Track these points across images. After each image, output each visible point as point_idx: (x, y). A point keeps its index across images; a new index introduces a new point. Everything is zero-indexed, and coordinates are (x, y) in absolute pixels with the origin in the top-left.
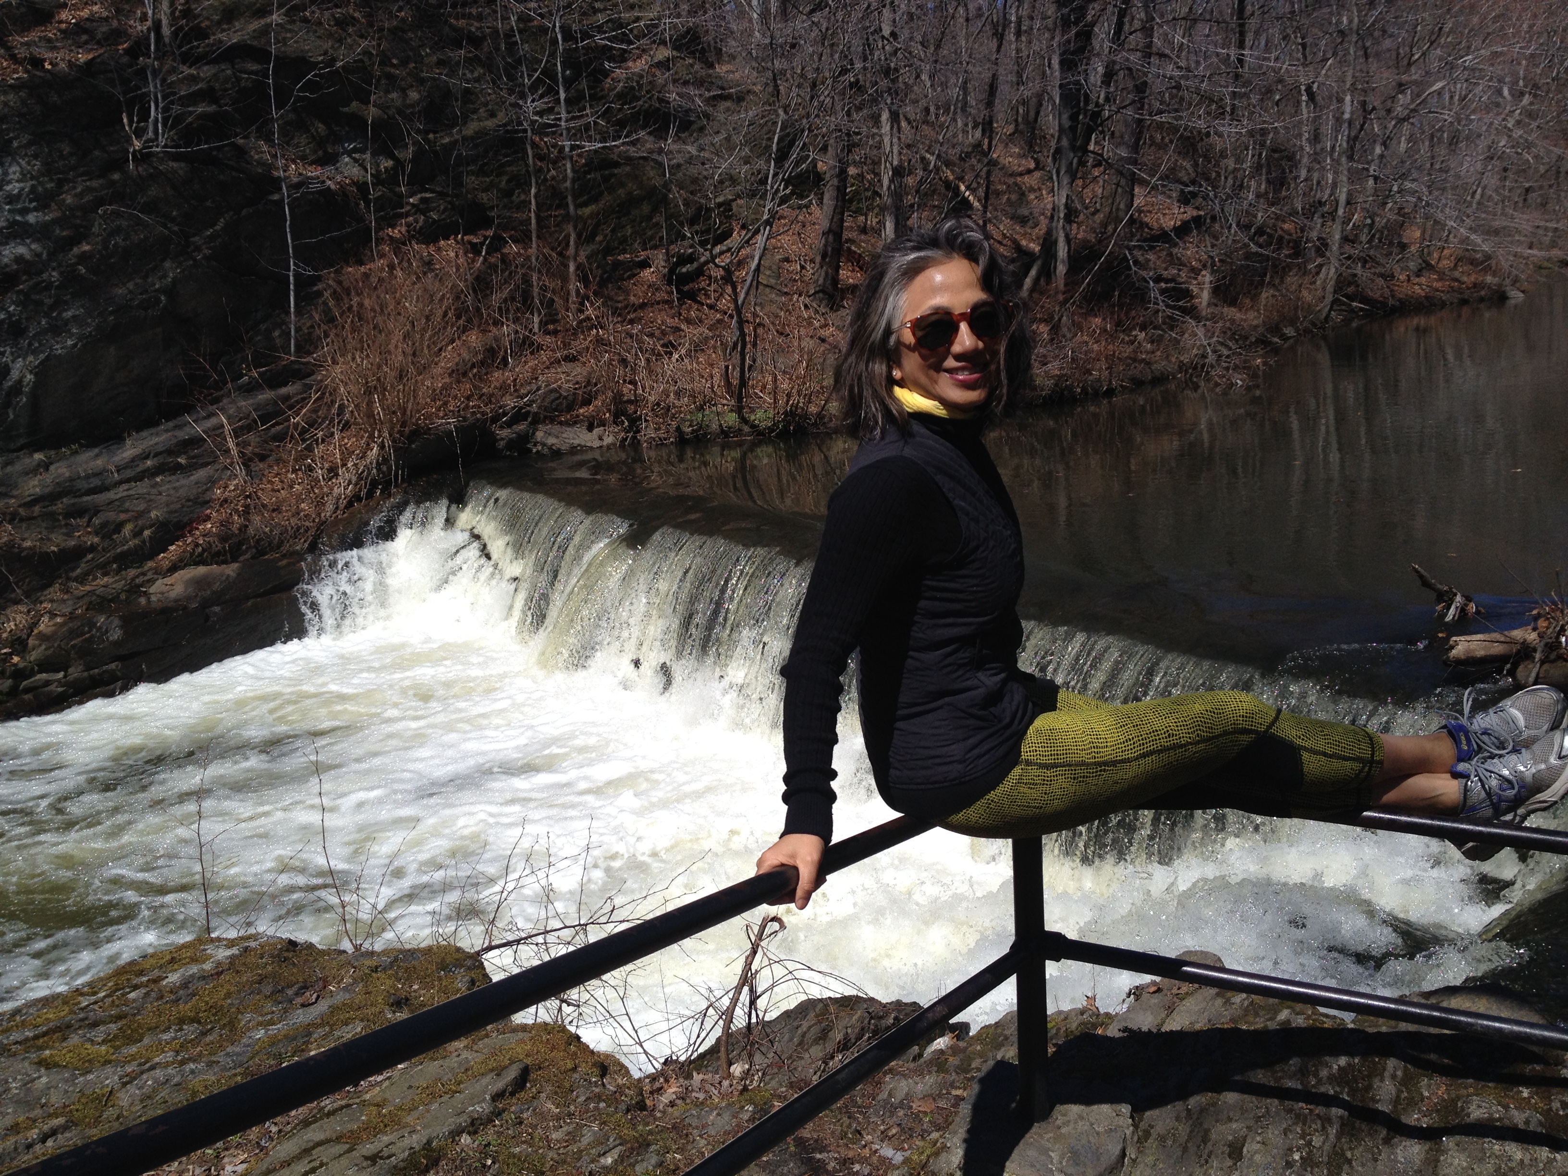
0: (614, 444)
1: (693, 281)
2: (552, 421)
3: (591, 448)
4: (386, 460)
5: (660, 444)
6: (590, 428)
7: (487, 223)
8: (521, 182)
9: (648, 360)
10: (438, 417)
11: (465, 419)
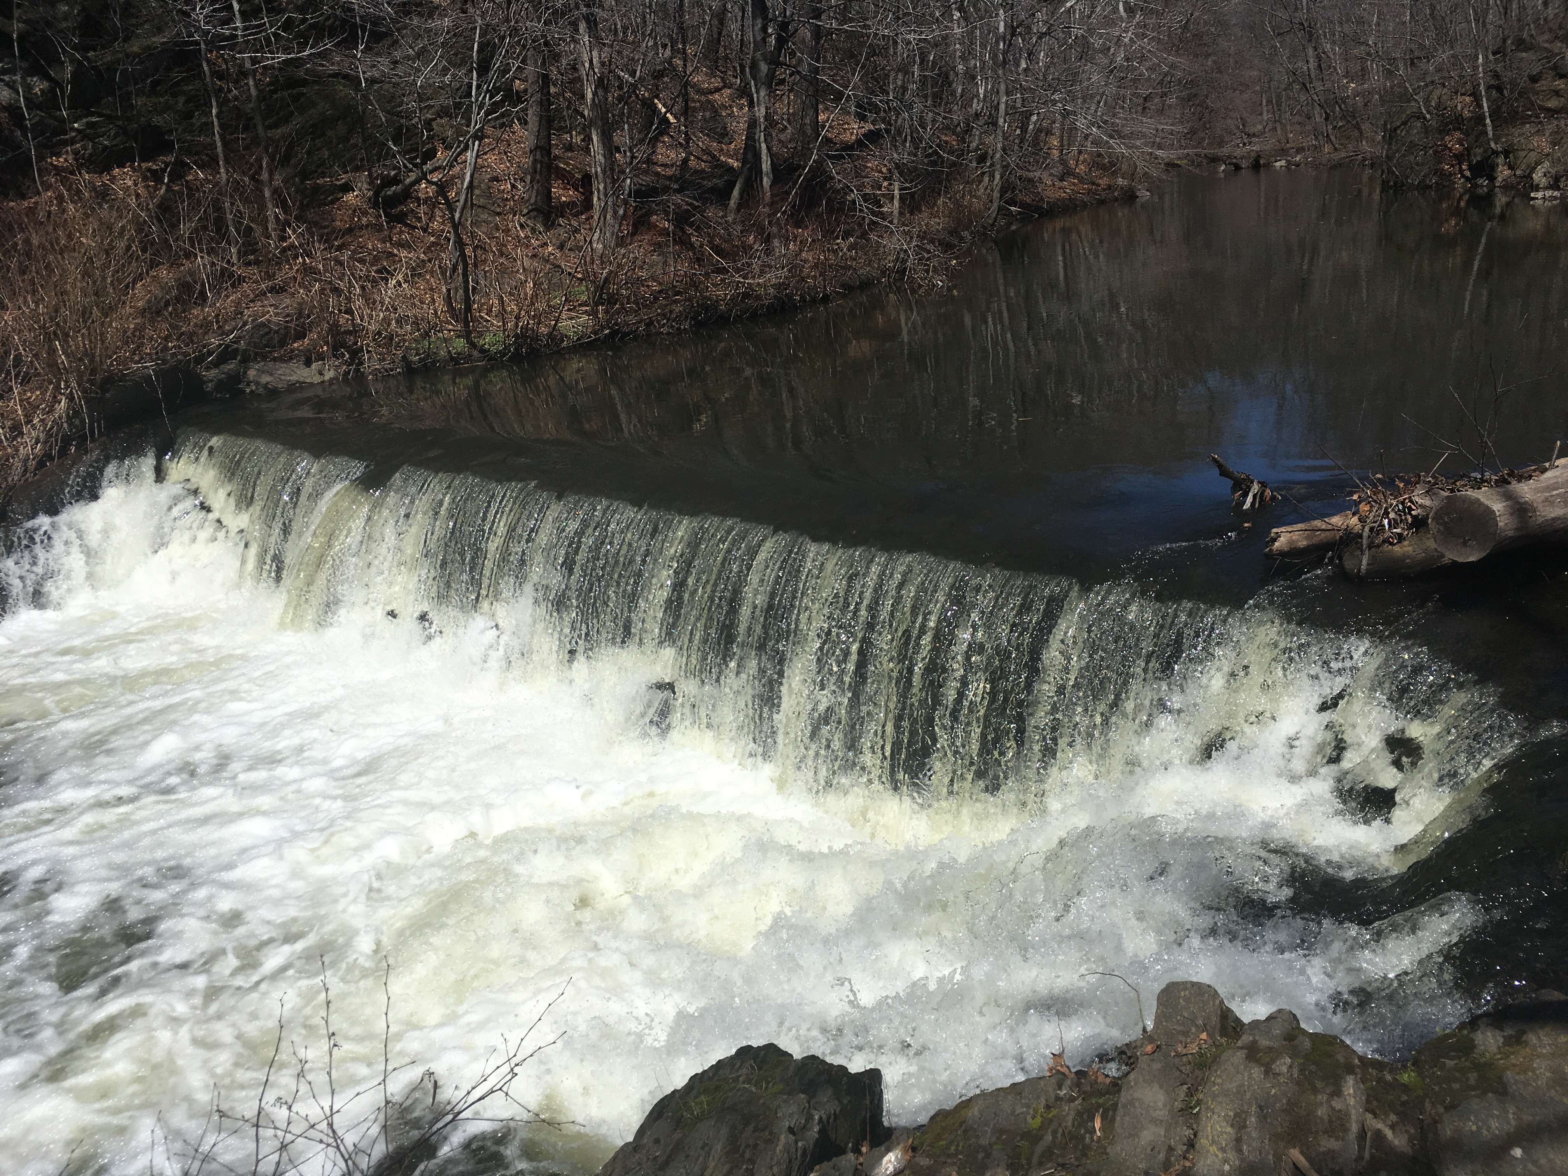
0: (336, 378)
1: (401, 204)
2: (264, 358)
3: (311, 384)
4: (77, 413)
5: (385, 376)
6: (308, 363)
7: (168, 147)
8: (200, 102)
9: (363, 288)
10: (132, 360)
11: (164, 361)
